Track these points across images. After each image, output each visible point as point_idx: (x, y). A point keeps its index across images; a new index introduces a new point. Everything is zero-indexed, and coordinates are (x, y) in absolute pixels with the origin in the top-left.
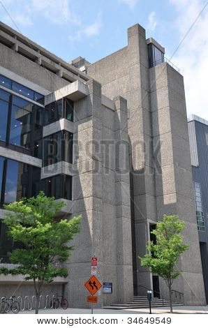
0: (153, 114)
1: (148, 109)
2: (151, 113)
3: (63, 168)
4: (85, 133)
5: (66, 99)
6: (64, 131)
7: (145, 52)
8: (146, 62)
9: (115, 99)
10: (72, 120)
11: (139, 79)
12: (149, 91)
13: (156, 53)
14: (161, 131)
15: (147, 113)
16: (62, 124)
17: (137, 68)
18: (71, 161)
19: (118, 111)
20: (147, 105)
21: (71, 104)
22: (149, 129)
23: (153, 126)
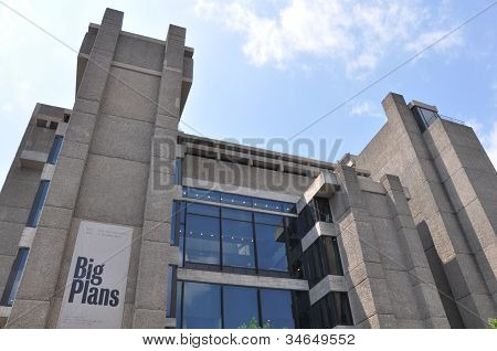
0: (446, 184)
1: (436, 180)
2: (442, 184)
3: (332, 283)
4: (348, 232)
5: (315, 197)
6: (322, 236)
7: (410, 118)
8: (415, 128)
9: (382, 179)
10: (331, 221)
11: (412, 149)
12: (430, 158)
13: (426, 115)
14: (464, 201)
15: (438, 188)
16: (319, 229)
17: (405, 137)
18: (341, 273)
19: (390, 192)
20: (433, 177)
21: (324, 204)
22: (446, 203)
23: (452, 198)
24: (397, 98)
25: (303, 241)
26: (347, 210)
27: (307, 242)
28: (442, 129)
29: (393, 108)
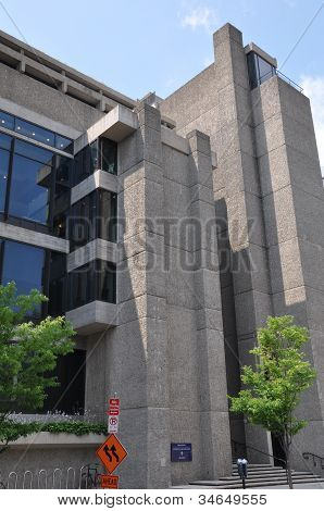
0: (261, 161)
1: (251, 153)
2: (257, 159)
3: (100, 249)
4: (134, 191)
5: (102, 138)
6: (100, 189)
7: (242, 66)
8: (245, 82)
9: (190, 135)
10: (115, 172)
11: (234, 108)
12: (252, 125)
13: (262, 68)
14: (275, 185)
15: (250, 162)
16: (98, 178)
17: (229, 90)
18: (112, 237)
19: (195, 154)
20: (249, 148)
21: (112, 148)
22: (254, 184)
23: (262, 179)
24: (234, 34)
25: (74, 190)
26: (138, 163)
27: (78, 192)
28: (277, 92)
29: (226, 45)
